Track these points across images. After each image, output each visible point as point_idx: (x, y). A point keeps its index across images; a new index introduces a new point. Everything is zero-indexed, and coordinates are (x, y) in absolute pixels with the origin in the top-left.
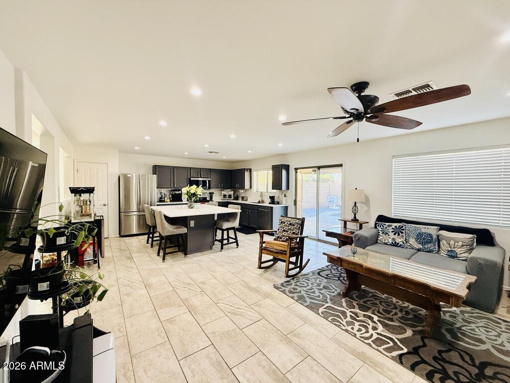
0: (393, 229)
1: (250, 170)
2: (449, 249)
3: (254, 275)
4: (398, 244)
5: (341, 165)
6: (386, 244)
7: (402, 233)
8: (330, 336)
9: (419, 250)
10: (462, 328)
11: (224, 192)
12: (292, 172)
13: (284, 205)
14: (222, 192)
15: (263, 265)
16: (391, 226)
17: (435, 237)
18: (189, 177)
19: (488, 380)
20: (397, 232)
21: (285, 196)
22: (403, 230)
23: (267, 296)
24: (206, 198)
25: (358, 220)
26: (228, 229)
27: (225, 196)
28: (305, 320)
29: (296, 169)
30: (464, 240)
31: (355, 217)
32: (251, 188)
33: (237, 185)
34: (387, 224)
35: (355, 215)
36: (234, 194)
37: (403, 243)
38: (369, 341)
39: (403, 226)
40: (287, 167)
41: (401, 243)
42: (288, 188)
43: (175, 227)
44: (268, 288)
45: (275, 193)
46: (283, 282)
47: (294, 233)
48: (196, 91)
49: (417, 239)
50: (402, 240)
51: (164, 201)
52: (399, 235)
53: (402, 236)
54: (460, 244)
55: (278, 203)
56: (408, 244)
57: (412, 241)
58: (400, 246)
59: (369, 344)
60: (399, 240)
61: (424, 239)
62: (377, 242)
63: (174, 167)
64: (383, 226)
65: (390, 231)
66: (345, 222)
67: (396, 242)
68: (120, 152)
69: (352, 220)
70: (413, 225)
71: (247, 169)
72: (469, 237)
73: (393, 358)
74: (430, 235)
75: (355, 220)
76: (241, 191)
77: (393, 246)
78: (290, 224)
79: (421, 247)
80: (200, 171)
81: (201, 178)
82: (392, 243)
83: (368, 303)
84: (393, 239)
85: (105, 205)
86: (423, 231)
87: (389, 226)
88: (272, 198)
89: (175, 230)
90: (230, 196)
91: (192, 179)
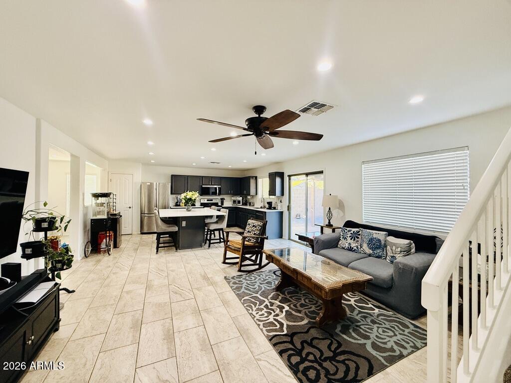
0: (351, 234)
1: (256, 178)
2: (392, 255)
3: (218, 268)
4: (353, 248)
5: (321, 172)
6: (343, 248)
7: (358, 238)
8: (233, 315)
9: (370, 255)
10: (362, 327)
11: (234, 198)
12: (286, 179)
13: (279, 209)
14: (232, 198)
15: (227, 261)
16: (351, 230)
17: (383, 242)
18: (201, 185)
19: (333, 362)
20: (355, 237)
21: (281, 202)
22: (359, 235)
23: (213, 284)
24: (218, 203)
25: (332, 226)
26: (214, 230)
27: (234, 202)
28: (225, 303)
29: (289, 176)
30: (402, 246)
31: (329, 222)
32: (256, 194)
33: (245, 192)
34: (348, 229)
35: (329, 221)
36: (243, 200)
37: (357, 247)
38: (261, 323)
39: (359, 232)
40: (281, 175)
41: (355, 248)
42: (283, 194)
43: (168, 225)
44: (219, 278)
45: (272, 199)
46: (235, 275)
47: (255, 234)
48: (148, 122)
49: (368, 244)
50: (357, 244)
51: (179, 205)
52: (354, 240)
53: (358, 241)
54: (399, 249)
55: (275, 208)
56: (362, 249)
57: (365, 246)
58: (354, 251)
59: (259, 325)
60: (354, 245)
61: (374, 244)
62: (337, 247)
63: (188, 176)
64: (344, 231)
65: (349, 236)
66: (322, 228)
67: (351, 247)
68: (142, 164)
69: (326, 225)
70: (368, 230)
71: (253, 177)
72: (406, 243)
73: (267, 337)
74: (379, 240)
75: (329, 225)
76: (249, 197)
77: (349, 250)
78: (254, 226)
79: (372, 252)
80: (211, 179)
81: (212, 185)
82: (348, 247)
83: (293, 298)
84: (350, 244)
85: (130, 208)
86: (375, 236)
87: (349, 231)
88: (270, 204)
89: (167, 228)
90: (239, 202)
91: (203, 186)
